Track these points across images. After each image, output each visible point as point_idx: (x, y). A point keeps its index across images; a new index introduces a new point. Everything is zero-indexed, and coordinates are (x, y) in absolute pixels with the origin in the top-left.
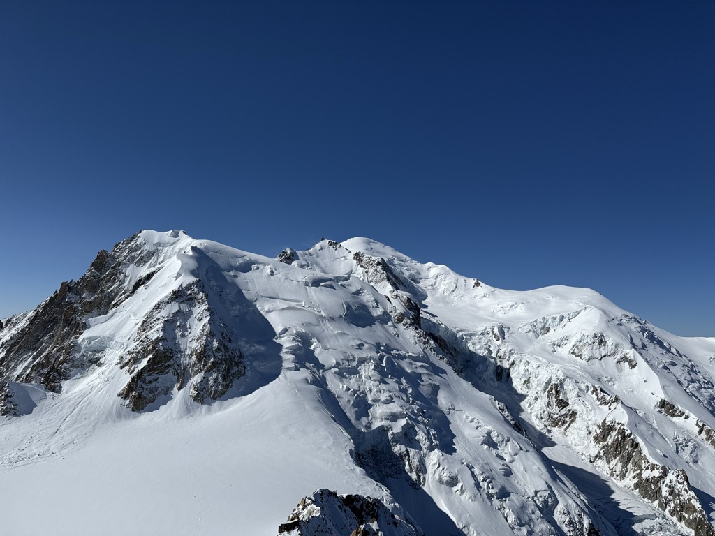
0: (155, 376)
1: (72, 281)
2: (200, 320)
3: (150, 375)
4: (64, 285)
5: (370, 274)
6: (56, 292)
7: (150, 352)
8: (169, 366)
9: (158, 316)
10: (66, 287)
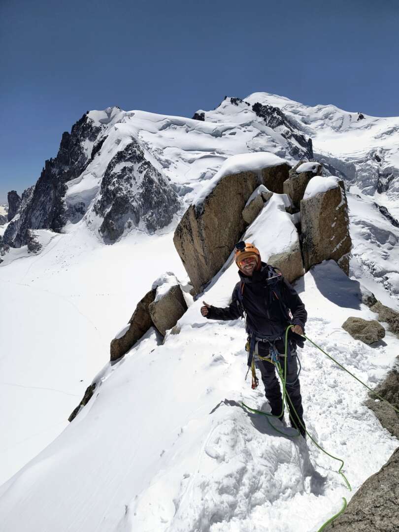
0: (120, 215)
1: (51, 159)
2: (141, 172)
3: (116, 215)
4: (47, 162)
5: (268, 121)
6: (44, 168)
7: (113, 199)
8: (127, 208)
9: (112, 173)
10: (49, 164)
